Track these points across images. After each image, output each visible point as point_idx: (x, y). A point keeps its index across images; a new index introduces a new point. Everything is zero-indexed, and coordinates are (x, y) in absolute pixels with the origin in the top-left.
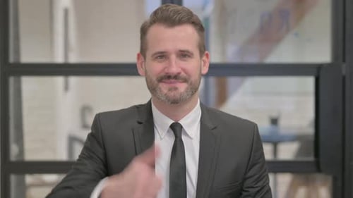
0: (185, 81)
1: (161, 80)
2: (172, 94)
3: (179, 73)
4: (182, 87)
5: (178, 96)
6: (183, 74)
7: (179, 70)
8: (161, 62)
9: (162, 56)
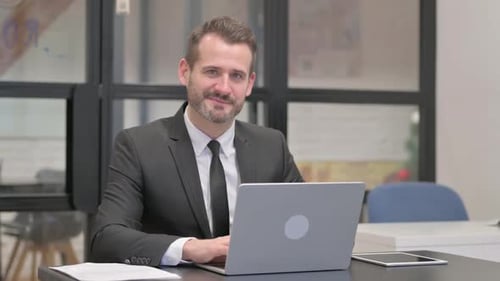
0: (232, 103)
1: (207, 96)
2: (217, 112)
3: (229, 94)
4: (228, 109)
5: (222, 116)
6: (232, 96)
7: (229, 90)
8: (211, 77)
9: (214, 71)
